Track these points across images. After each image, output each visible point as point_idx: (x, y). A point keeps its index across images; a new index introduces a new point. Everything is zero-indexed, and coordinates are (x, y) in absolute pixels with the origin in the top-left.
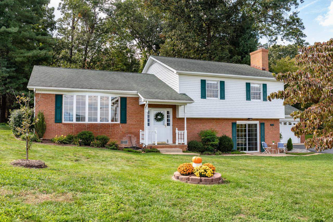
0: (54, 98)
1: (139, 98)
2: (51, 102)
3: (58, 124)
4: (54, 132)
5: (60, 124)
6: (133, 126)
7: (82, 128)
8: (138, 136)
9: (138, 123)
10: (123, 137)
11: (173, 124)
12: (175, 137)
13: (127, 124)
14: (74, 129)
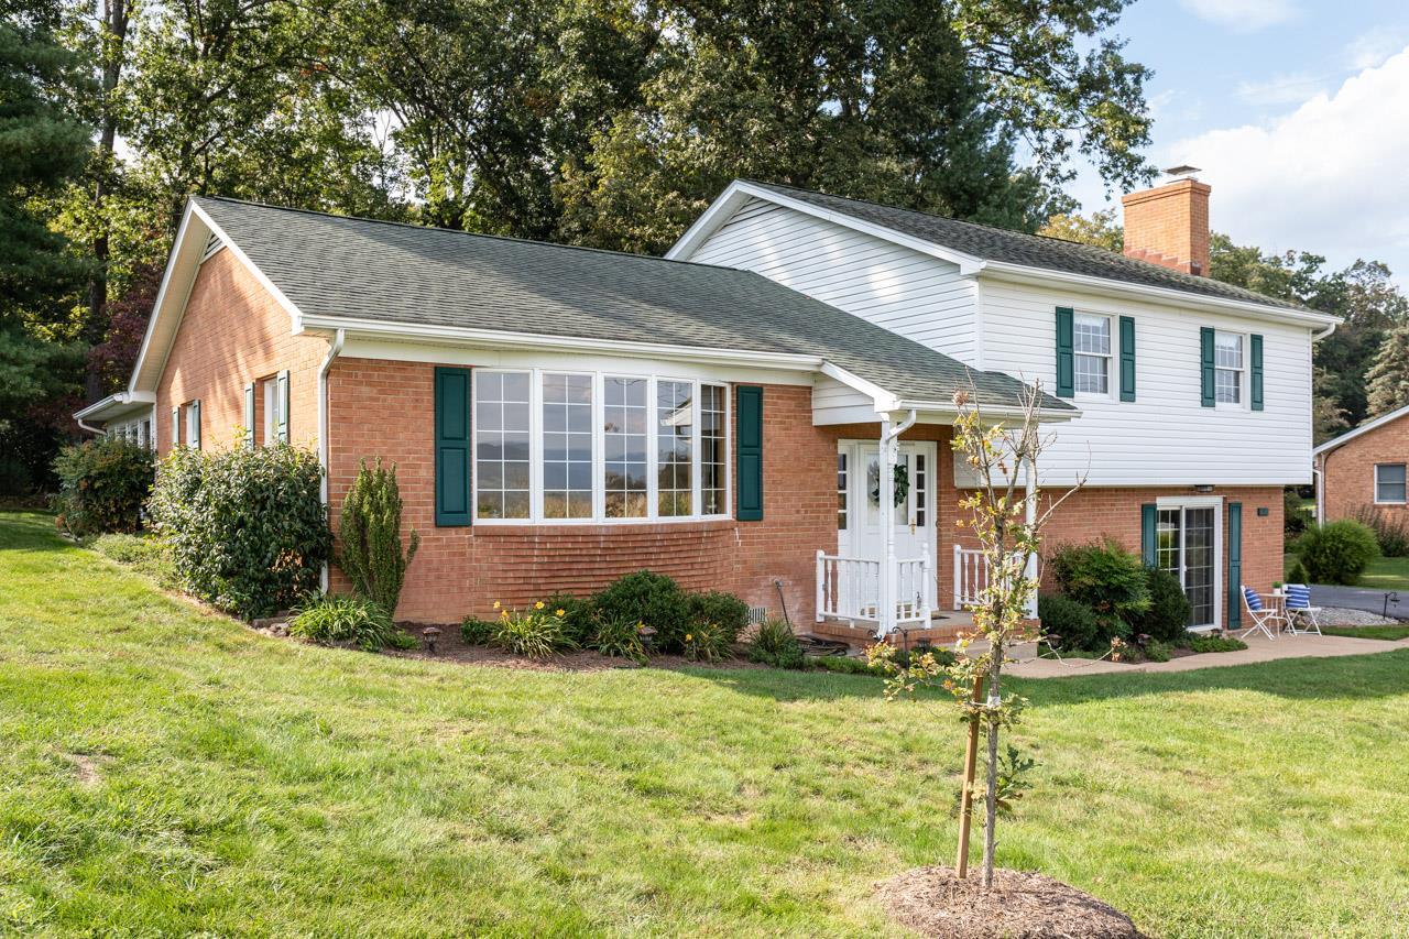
0: (426, 386)
1: (810, 393)
2: (415, 408)
3: (453, 533)
4: (432, 577)
5: (462, 534)
6: (789, 530)
7: (578, 552)
8: (806, 580)
9: (811, 518)
10: (749, 591)
11: (939, 520)
12: (951, 579)
13: (765, 520)
14: (535, 559)
